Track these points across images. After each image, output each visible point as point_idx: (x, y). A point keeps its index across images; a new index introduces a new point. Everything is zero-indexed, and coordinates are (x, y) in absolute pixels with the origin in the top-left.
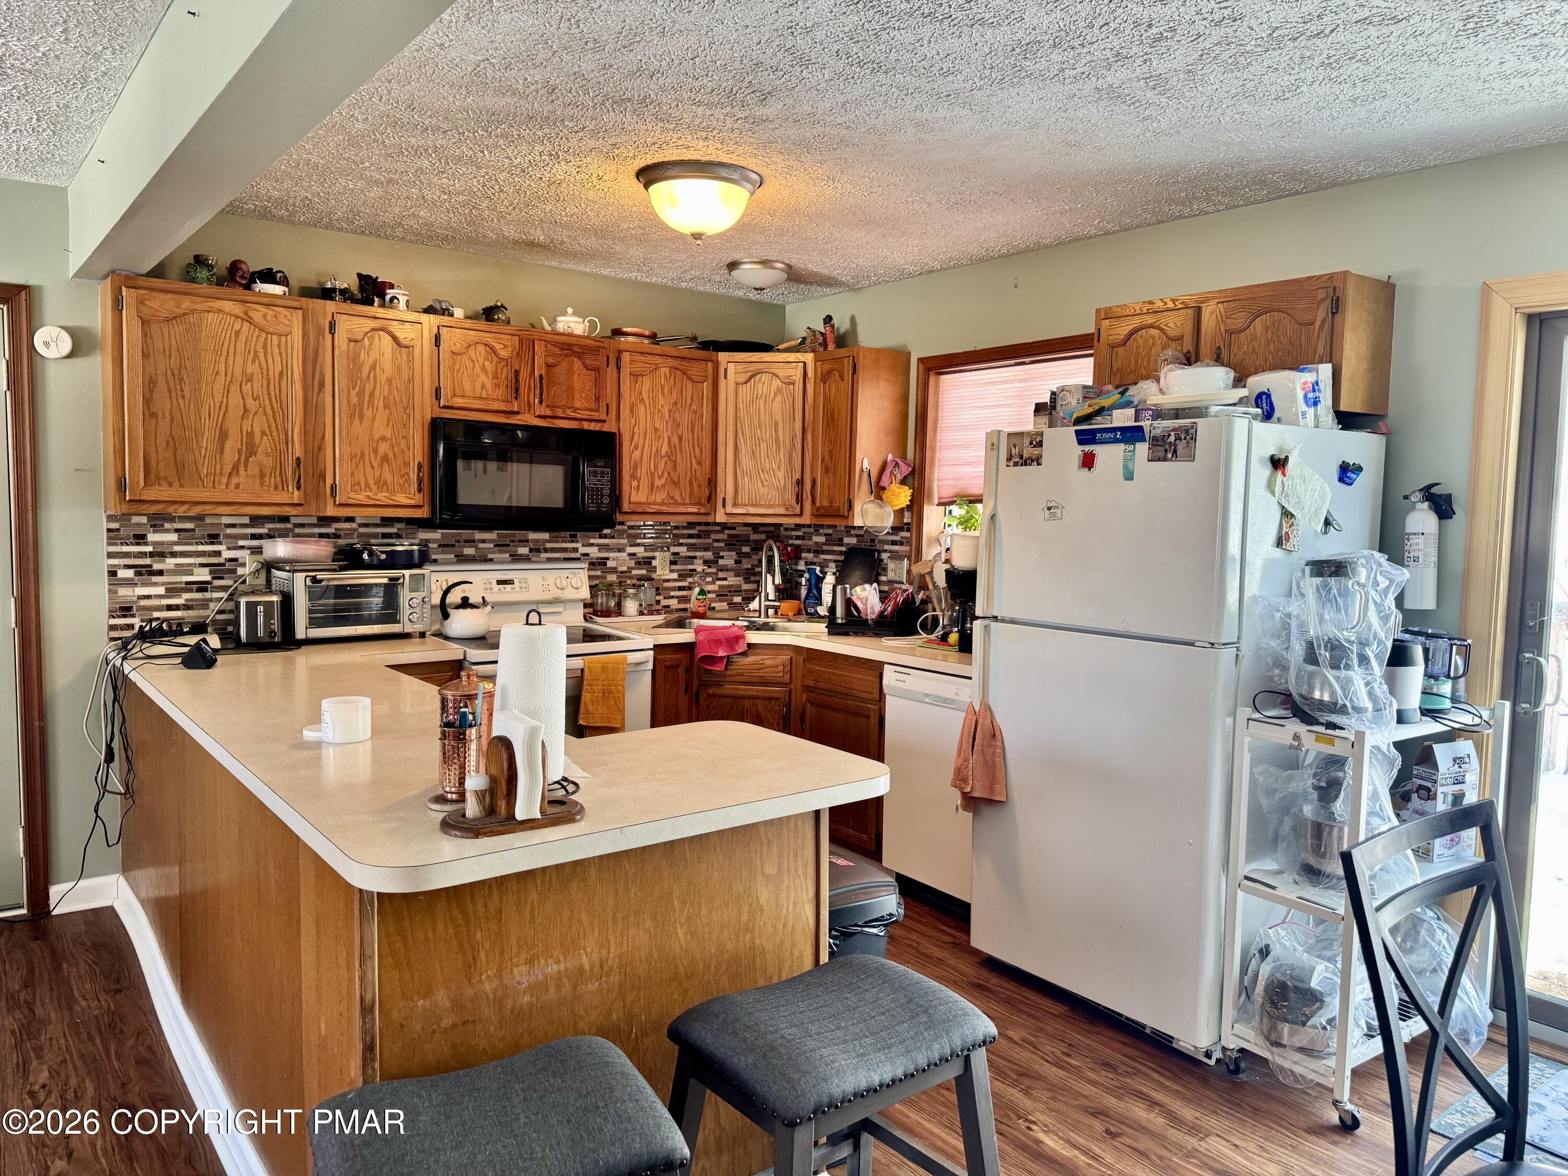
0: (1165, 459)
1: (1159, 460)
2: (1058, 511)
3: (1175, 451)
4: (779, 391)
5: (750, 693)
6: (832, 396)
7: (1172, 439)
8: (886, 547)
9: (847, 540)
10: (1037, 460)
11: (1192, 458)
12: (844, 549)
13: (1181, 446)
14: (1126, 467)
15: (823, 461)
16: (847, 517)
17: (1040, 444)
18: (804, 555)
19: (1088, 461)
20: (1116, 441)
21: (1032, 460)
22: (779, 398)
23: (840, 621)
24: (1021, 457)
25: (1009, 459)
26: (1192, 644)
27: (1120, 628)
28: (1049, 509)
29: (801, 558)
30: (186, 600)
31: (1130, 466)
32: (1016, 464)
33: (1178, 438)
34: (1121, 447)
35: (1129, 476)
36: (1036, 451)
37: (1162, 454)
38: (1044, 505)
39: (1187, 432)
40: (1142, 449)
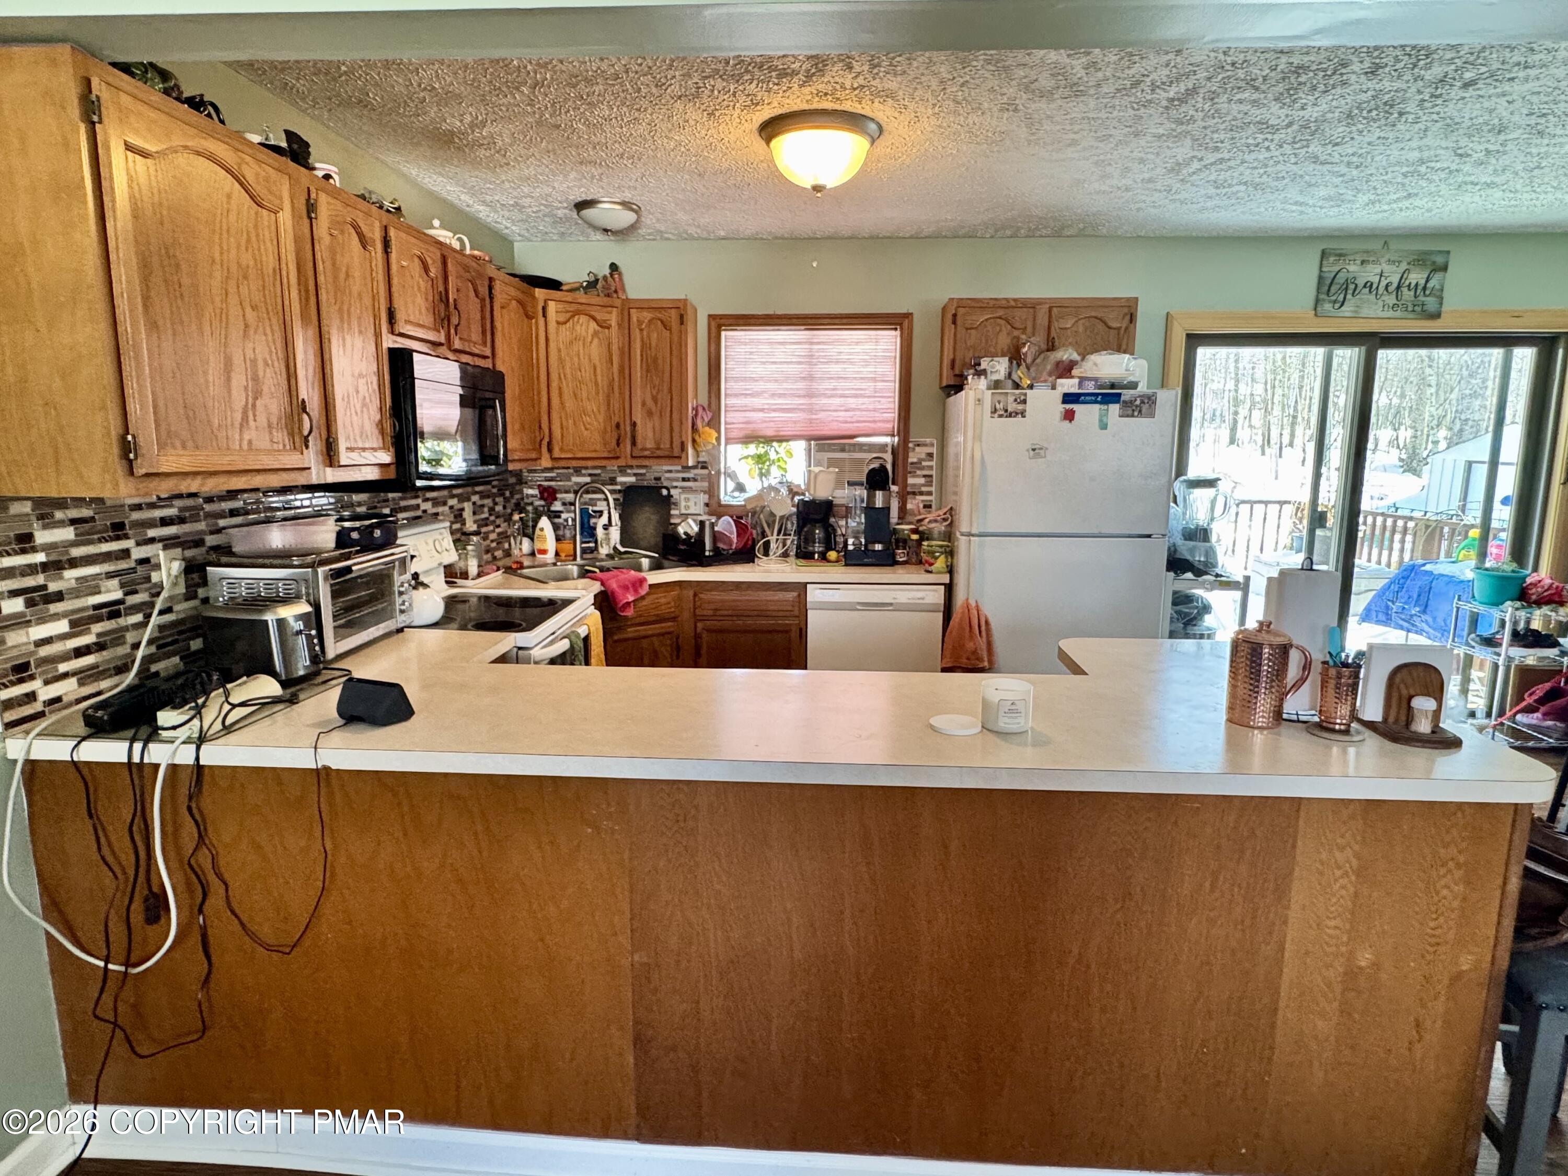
0: (1133, 416)
1: (1128, 416)
2: (1042, 452)
3: (1140, 411)
4: (596, 333)
5: (650, 632)
6: (654, 344)
7: (1138, 402)
8: (675, 484)
9: (621, 479)
10: (1023, 414)
11: (1152, 415)
12: (618, 487)
13: (1145, 408)
14: (1101, 421)
15: (644, 404)
16: (679, 457)
17: (1024, 402)
18: (559, 496)
19: (1069, 416)
20: (1096, 402)
21: (1017, 414)
22: (596, 341)
23: (707, 554)
24: (1006, 411)
25: (995, 411)
26: (1149, 536)
27: (1095, 531)
28: (1034, 450)
29: (556, 499)
31: (1105, 419)
32: (1001, 416)
33: (1143, 402)
34: (1097, 407)
35: (1104, 426)
36: (1020, 407)
37: (1130, 412)
38: (1030, 447)
39: (1149, 398)
40: (1114, 408)
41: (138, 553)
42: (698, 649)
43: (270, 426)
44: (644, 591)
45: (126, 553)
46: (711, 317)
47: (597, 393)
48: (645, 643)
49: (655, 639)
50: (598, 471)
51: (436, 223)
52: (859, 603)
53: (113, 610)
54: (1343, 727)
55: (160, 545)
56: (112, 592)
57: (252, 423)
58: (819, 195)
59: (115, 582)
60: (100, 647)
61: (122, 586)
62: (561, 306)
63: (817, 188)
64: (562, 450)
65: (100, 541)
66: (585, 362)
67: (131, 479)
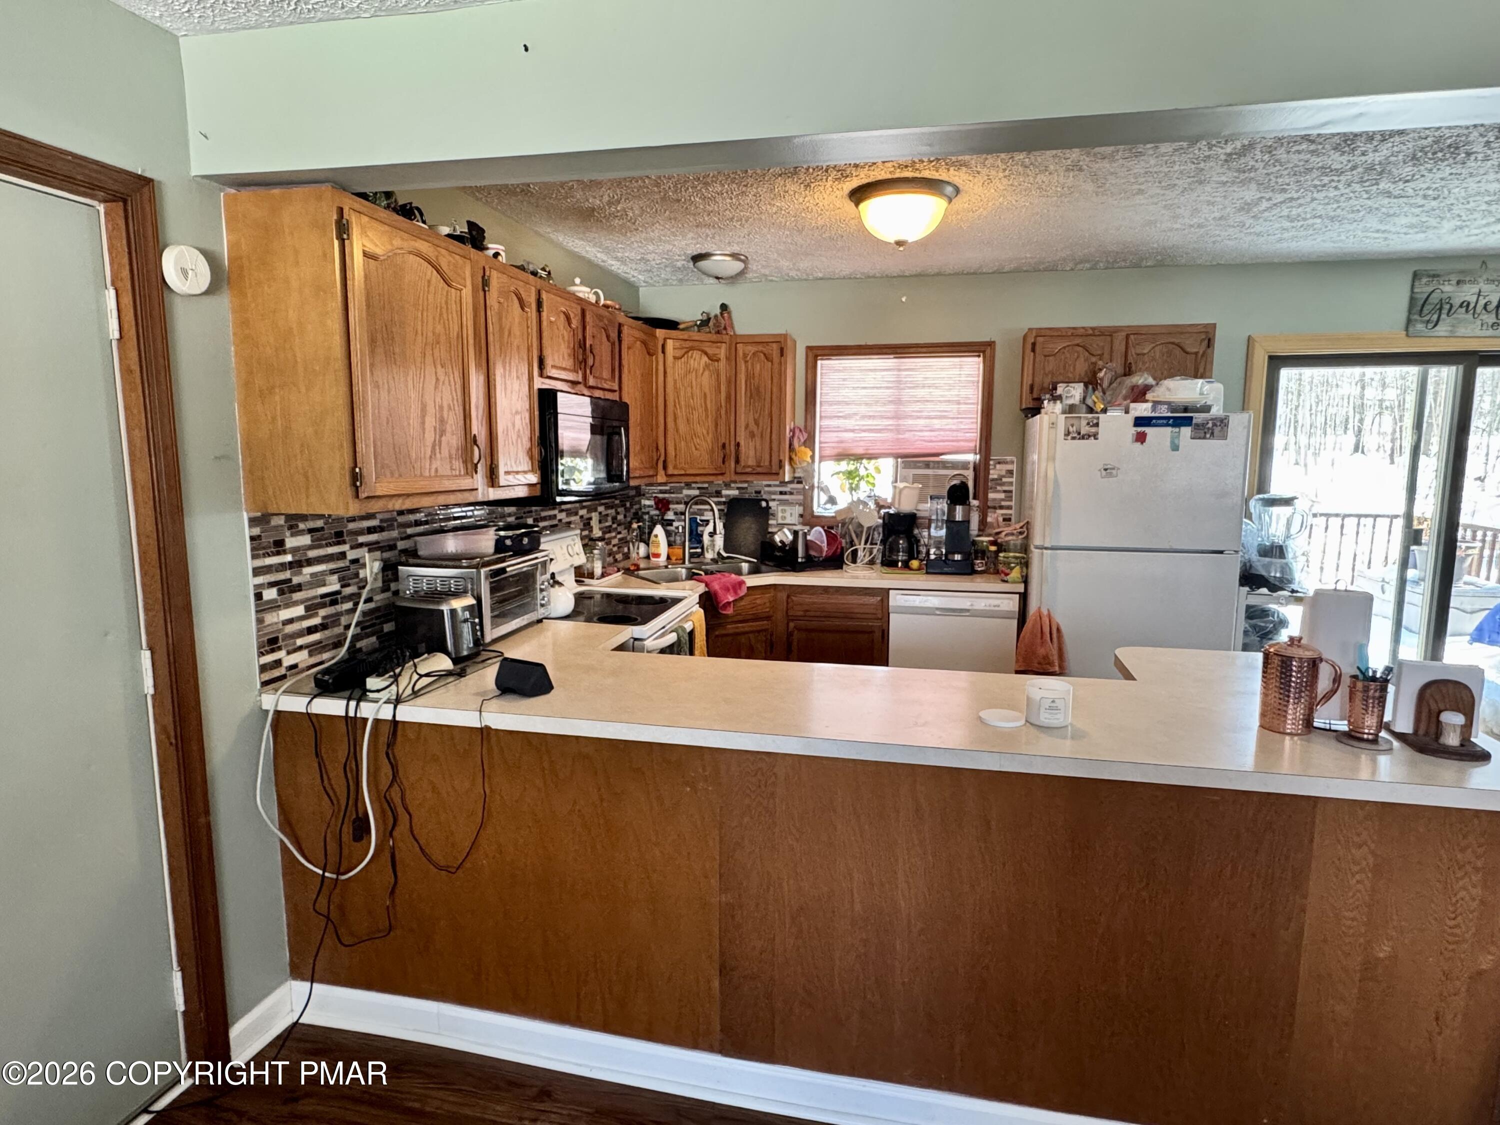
0: (1205, 438)
1: (1200, 438)
2: (1114, 472)
3: (1212, 434)
4: (707, 366)
5: (747, 629)
6: (756, 375)
7: (1210, 425)
8: (773, 497)
9: (724, 492)
10: (1095, 436)
11: (1224, 437)
12: (723, 499)
13: (1217, 430)
14: (1172, 442)
15: (747, 426)
16: (777, 474)
17: (1097, 425)
18: (671, 506)
19: (1141, 438)
20: (1167, 425)
21: (1089, 436)
22: (707, 373)
23: (800, 560)
24: (1079, 433)
25: (1068, 433)
26: (1221, 552)
27: (1167, 547)
28: (1106, 470)
29: (669, 509)
30: (324, 618)
31: (1176, 441)
32: (1073, 438)
33: (1214, 425)
34: (1169, 429)
35: (1175, 448)
36: (1093, 430)
37: (1202, 435)
38: (1101, 467)
39: (1222, 421)
40: (1186, 431)
41: (351, 555)
42: (789, 644)
43: (451, 457)
44: (743, 592)
45: (343, 555)
46: (809, 348)
47: (707, 416)
48: (743, 639)
49: (751, 636)
50: (706, 485)
51: (578, 281)
52: (937, 609)
53: (333, 599)
54: (1370, 737)
55: (366, 549)
56: (334, 585)
57: (438, 455)
58: (901, 249)
59: (335, 577)
60: (323, 627)
61: (340, 580)
62: (678, 344)
63: (899, 243)
64: (675, 467)
65: (327, 545)
66: (697, 392)
67: (356, 500)
